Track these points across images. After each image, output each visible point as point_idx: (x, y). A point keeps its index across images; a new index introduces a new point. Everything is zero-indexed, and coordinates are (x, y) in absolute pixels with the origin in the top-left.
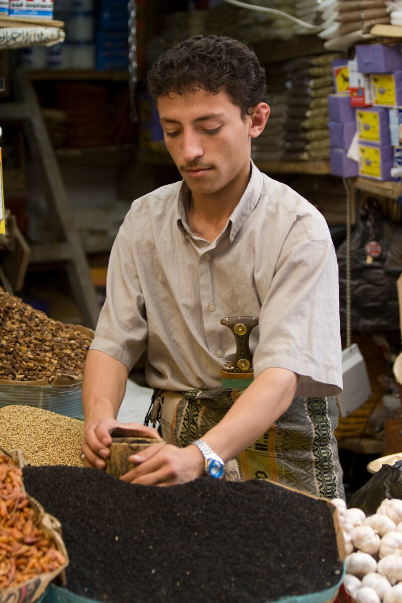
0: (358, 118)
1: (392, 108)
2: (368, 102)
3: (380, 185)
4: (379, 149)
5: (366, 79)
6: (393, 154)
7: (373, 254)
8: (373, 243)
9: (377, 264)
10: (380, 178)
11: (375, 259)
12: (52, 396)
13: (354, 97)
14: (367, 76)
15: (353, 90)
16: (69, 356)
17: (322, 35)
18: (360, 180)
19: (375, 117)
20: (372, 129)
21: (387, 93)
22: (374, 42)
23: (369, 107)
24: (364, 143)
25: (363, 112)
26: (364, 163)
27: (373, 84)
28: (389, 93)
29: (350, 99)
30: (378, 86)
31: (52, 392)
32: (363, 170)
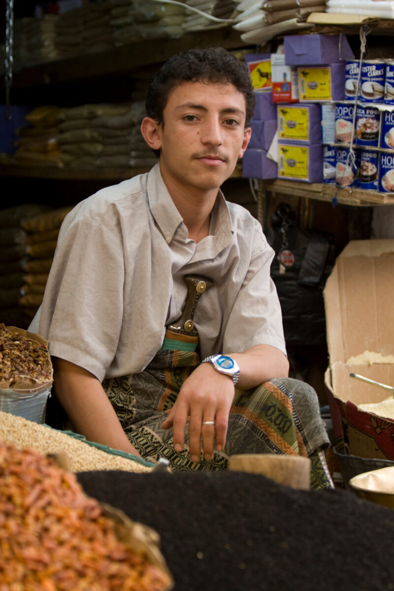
0: (280, 115)
1: (324, 103)
2: (294, 97)
3: (306, 187)
4: (307, 148)
5: (293, 73)
6: (322, 153)
7: (286, 264)
8: (287, 252)
9: (291, 274)
10: (307, 180)
11: (288, 269)
12: (12, 401)
13: (277, 93)
14: (295, 69)
15: (276, 85)
16: (19, 357)
17: (237, 26)
18: (278, 183)
19: (303, 113)
20: (298, 127)
21: (320, 87)
22: (308, 32)
23: (296, 102)
24: (287, 142)
25: (286, 108)
26: (285, 164)
27: (301, 77)
28: (324, 87)
29: (271, 95)
30: (307, 81)
31: (12, 396)
32: (285, 171)
